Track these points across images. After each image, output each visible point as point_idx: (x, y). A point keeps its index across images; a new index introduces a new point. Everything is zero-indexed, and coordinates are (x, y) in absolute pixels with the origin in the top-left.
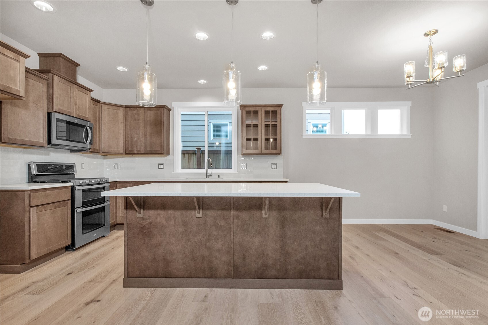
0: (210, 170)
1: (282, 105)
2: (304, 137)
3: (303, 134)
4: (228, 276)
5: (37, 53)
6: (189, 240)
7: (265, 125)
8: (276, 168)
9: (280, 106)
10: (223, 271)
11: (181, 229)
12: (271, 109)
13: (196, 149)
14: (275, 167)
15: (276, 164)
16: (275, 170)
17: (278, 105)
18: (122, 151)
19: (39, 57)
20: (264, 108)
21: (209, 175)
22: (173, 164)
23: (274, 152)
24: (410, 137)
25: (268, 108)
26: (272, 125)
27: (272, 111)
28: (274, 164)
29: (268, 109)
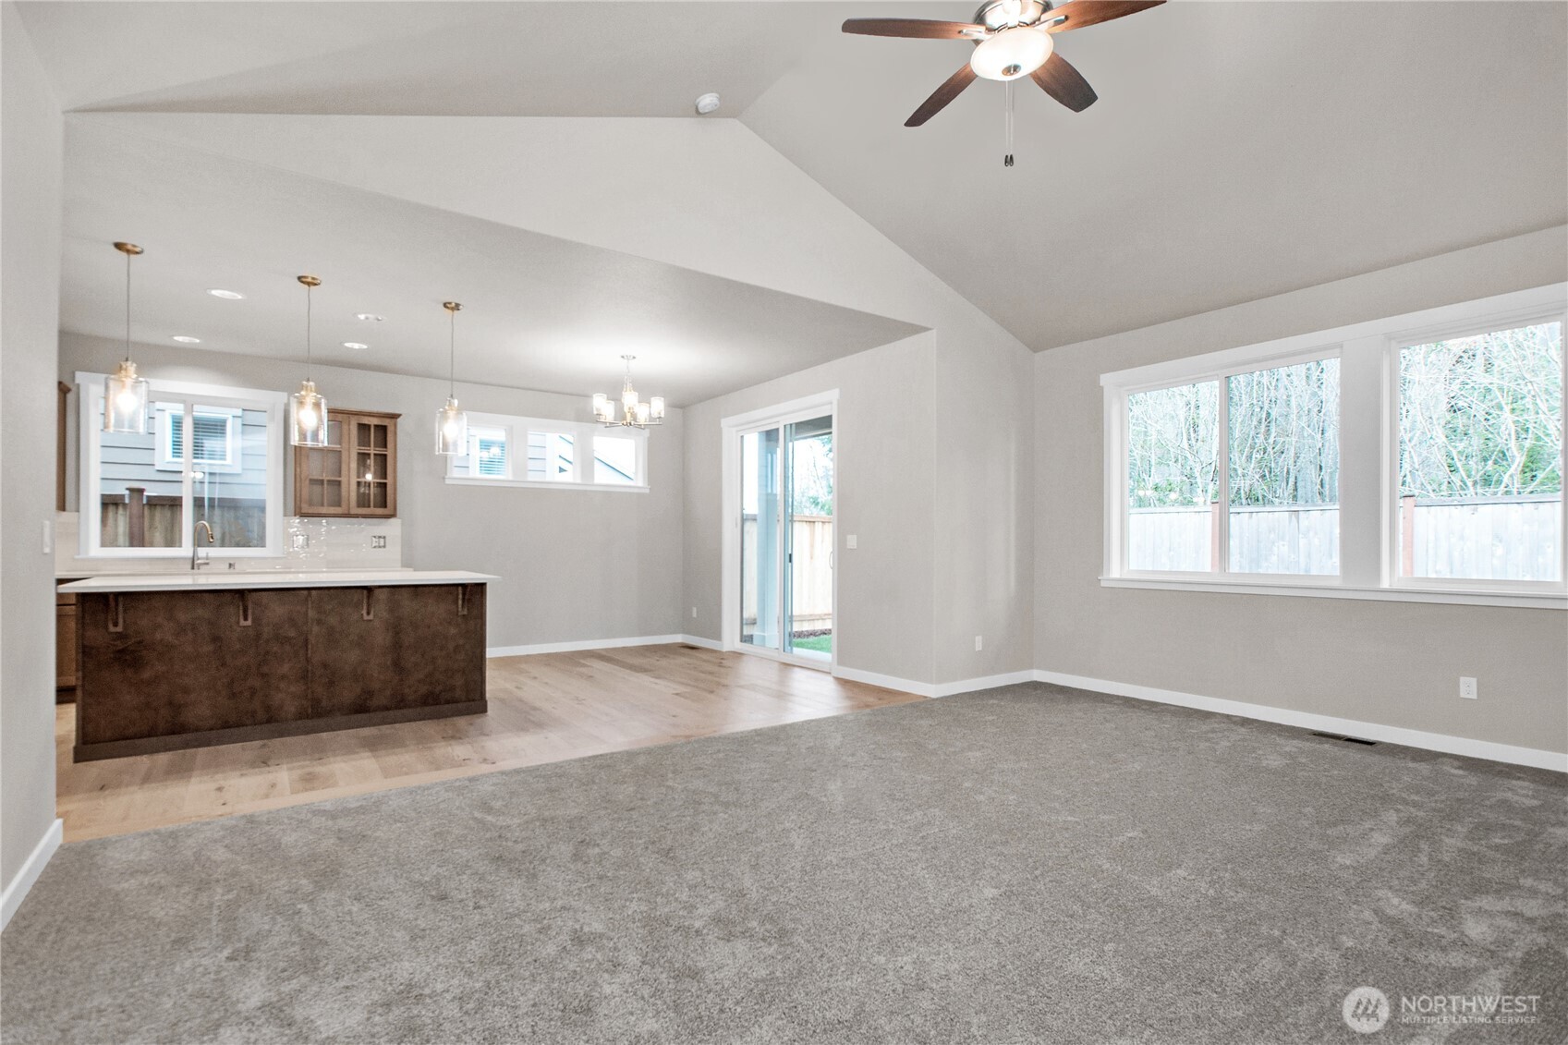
0: (202, 552)
1: (399, 415)
2: (447, 482)
3: (446, 474)
4: (302, 715)
6: (224, 664)
7: (359, 453)
8: (384, 547)
9: (395, 417)
10: (293, 709)
11: (208, 648)
12: (373, 421)
13: (127, 492)
14: (382, 544)
15: (384, 537)
16: (382, 549)
17: (388, 414)
20: (356, 417)
21: (199, 561)
22: (79, 534)
23: (380, 511)
24: (648, 491)
25: (366, 418)
26: (375, 455)
27: (376, 426)
28: (380, 537)
29: (366, 421)
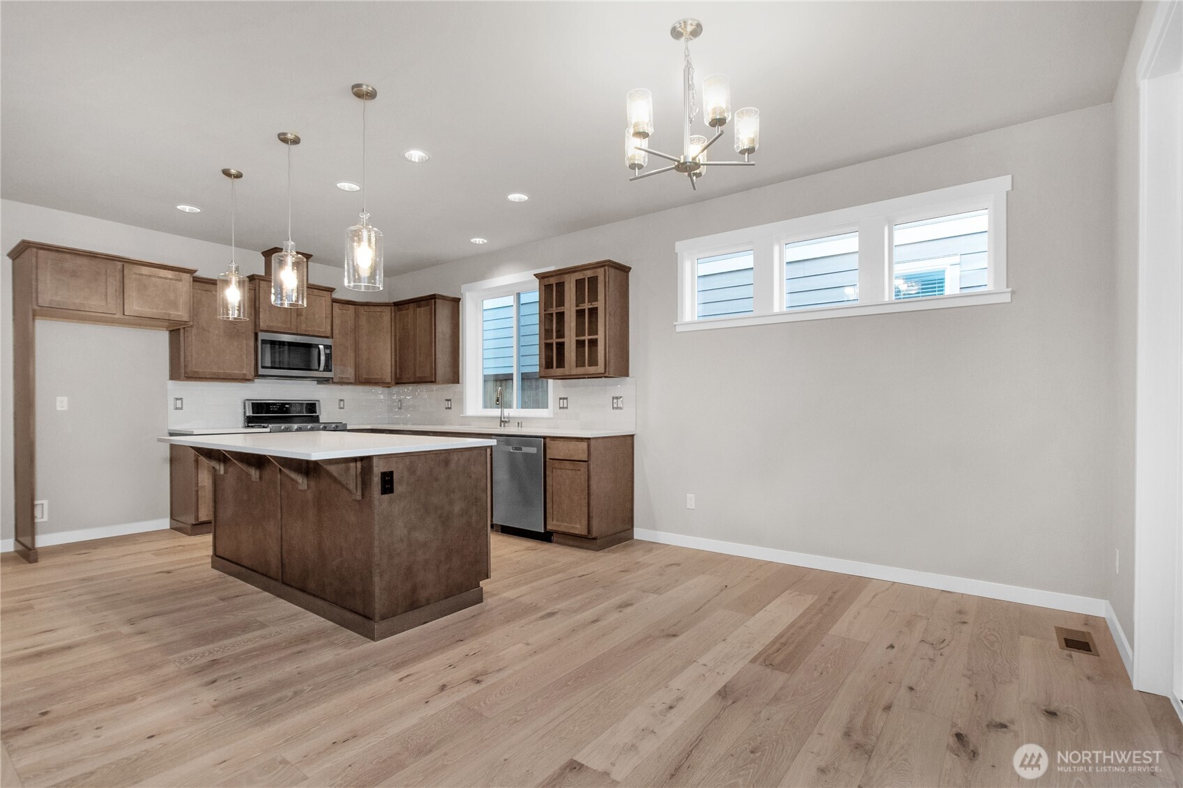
2: (679, 329)
3: (677, 321)
5: (260, 253)
7: (577, 311)
8: (622, 408)
12: (587, 275)
14: (620, 404)
15: (622, 398)
16: (620, 411)
17: (599, 263)
18: (389, 380)
19: (264, 258)
22: (462, 399)
26: (589, 309)
27: (590, 279)
28: (618, 397)
29: (582, 275)
